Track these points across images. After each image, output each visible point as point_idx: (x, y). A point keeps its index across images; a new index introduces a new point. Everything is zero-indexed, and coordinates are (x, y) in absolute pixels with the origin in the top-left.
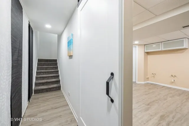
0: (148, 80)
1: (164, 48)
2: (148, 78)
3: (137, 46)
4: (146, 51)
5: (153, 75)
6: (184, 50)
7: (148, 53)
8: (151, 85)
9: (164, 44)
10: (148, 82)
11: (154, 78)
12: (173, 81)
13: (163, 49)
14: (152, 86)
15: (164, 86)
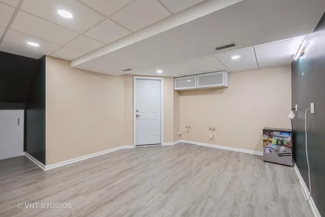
0: (180, 139)
1: (199, 85)
2: (180, 135)
3: (162, 79)
4: (176, 89)
5: (187, 130)
6: (223, 89)
7: (180, 92)
8: (185, 145)
9: (199, 77)
10: (181, 141)
11: (188, 133)
12: (211, 137)
13: (199, 87)
14: (185, 147)
15: (201, 146)
